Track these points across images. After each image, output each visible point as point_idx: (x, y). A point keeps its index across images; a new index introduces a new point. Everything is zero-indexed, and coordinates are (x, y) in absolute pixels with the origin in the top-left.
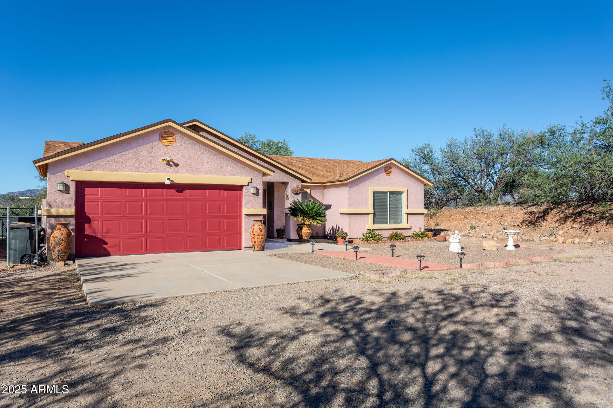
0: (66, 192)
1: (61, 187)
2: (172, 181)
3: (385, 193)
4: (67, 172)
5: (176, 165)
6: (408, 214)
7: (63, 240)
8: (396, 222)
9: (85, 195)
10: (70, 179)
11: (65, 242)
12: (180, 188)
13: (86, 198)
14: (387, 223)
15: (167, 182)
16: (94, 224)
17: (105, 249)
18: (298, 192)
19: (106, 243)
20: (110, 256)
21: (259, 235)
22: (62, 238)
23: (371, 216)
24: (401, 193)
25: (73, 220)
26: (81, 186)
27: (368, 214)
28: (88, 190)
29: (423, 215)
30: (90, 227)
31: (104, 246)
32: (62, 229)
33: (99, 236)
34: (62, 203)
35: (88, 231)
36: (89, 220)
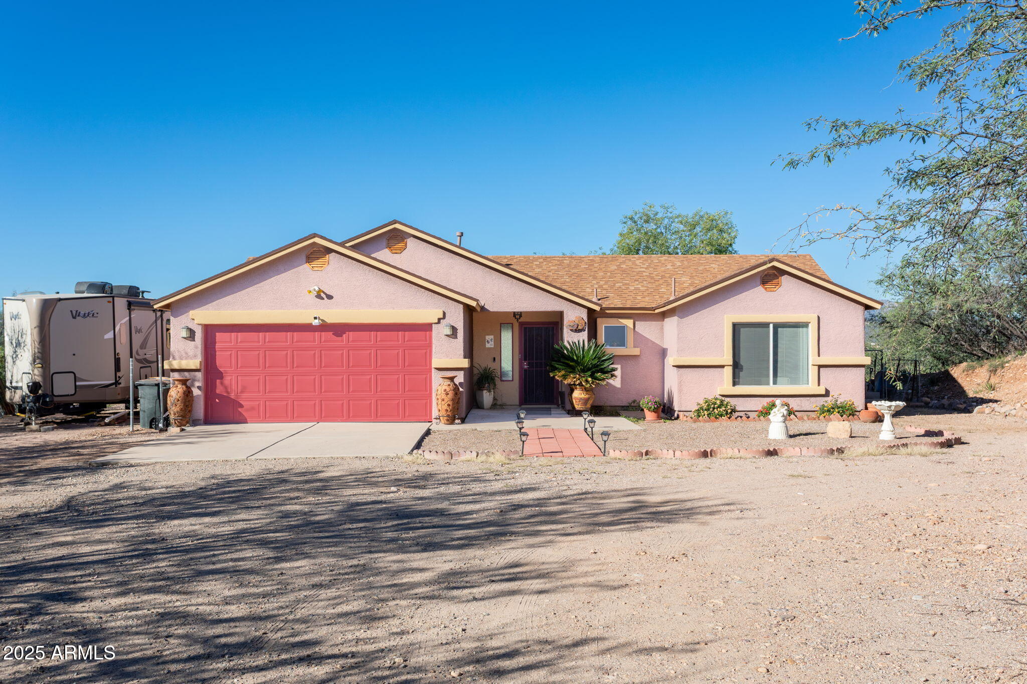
0: (191, 339)
1: (184, 334)
2: (322, 320)
3: (765, 325)
4: (192, 313)
5: (330, 297)
6: (820, 367)
7: (178, 400)
8: (794, 381)
9: (215, 343)
10: (196, 322)
11: (181, 402)
12: (339, 329)
13: (218, 345)
14: (768, 384)
15: (316, 322)
16: (227, 380)
17: (240, 413)
18: (580, 328)
19: (241, 406)
20: (247, 423)
21: (443, 400)
22: (177, 397)
23: (728, 372)
24: (805, 325)
25: (199, 375)
26: (210, 331)
27: (723, 367)
28: (219, 336)
29: (863, 369)
30: (222, 383)
31: (240, 409)
32: (180, 386)
33: (233, 396)
34: (186, 353)
35: (219, 390)
36: (221, 376)
